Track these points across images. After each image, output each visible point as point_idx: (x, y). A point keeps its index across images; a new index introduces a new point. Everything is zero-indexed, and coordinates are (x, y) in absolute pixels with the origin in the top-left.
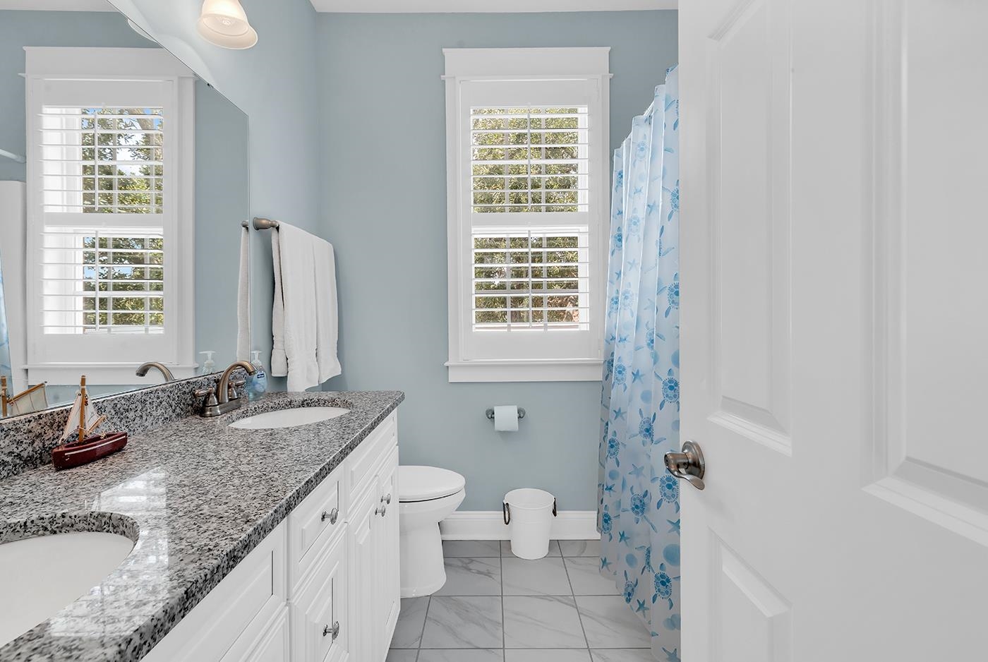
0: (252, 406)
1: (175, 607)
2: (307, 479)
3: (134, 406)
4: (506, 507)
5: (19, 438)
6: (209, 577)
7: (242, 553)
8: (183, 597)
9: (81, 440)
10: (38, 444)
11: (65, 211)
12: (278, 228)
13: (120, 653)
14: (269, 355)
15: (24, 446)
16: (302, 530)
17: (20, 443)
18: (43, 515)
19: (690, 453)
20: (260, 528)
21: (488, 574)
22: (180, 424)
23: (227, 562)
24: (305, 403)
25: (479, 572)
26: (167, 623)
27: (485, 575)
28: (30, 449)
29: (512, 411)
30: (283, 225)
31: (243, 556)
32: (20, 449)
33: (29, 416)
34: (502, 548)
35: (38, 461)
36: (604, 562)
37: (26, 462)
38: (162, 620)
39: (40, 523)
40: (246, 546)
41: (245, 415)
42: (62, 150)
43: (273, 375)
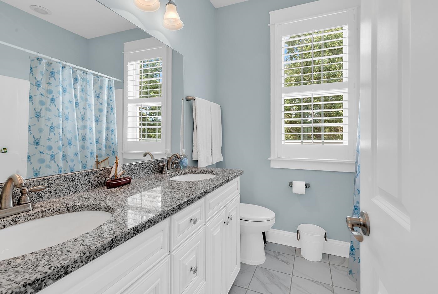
0: (181, 171)
1: (107, 244)
2: (179, 204)
3: (136, 168)
4: (298, 231)
5: (98, 176)
6: (123, 236)
7: (142, 229)
8: (110, 242)
9: (115, 179)
10: (103, 179)
11: (134, 98)
12: (195, 100)
13: (80, 257)
14: (191, 152)
15: (99, 179)
16: (179, 224)
17: (98, 178)
18: (94, 203)
19: (362, 219)
20: (151, 221)
21: (287, 263)
22: (152, 176)
23: (133, 232)
24: (201, 172)
25: (283, 261)
26: (102, 250)
27: (285, 263)
28: (101, 180)
29: (303, 184)
30: (197, 98)
31: (142, 230)
32: (98, 180)
33: (101, 169)
34: (296, 252)
35: (104, 185)
36: (350, 272)
37: (100, 184)
38: (100, 249)
39: (93, 205)
40: (144, 227)
41: (177, 175)
42: (134, 77)
43: (193, 159)
